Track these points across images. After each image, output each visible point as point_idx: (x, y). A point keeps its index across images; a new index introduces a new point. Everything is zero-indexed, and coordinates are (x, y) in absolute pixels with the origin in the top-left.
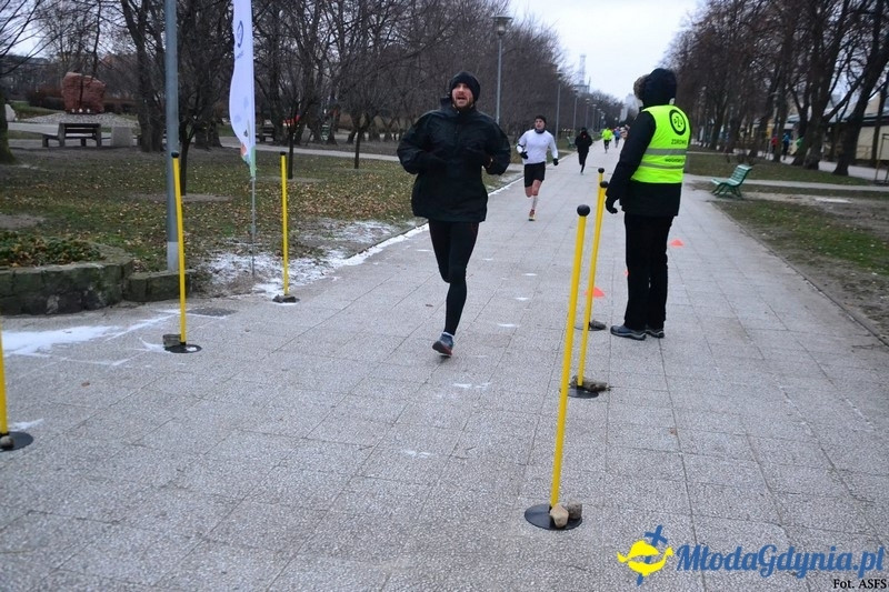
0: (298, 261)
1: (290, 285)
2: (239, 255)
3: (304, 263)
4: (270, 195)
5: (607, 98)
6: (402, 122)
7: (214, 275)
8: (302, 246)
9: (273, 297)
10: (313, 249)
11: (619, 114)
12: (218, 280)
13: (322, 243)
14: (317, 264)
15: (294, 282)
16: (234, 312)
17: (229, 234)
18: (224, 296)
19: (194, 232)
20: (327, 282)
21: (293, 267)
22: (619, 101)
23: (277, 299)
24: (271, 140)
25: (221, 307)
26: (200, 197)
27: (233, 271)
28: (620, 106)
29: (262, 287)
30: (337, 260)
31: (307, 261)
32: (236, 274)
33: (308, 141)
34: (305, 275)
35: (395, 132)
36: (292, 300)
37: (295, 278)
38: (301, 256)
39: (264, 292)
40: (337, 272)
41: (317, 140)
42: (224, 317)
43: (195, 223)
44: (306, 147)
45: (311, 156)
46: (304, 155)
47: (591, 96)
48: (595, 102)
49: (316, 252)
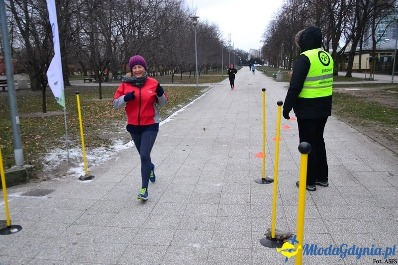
0: (97, 150)
1: (89, 166)
2: (63, 149)
3: (100, 150)
4: (89, 109)
5: (242, 51)
6: (154, 68)
7: (45, 165)
8: (100, 139)
9: (79, 176)
10: (107, 140)
11: (247, 58)
12: (48, 168)
13: (111, 136)
14: (107, 150)
15: (93, 164)
16: (52, 191)
17: (61, 135)
18: (49, 179)
19: (43, 136)
20: (112, 161)
21: (93, 154)
22: (247, 52)
23: (81, 179)
24: (95, 80)
25: (46, 188)
26: (53, 113)
27: (57, 161)
28: (247, 55)
29: (73, 169)
30: (119, 146)
31: (101, 149)
32: (58, 163)
33: (112, 80)
34: (100, 158)
35: (151, 72)
36: (90, 178)
37: (94, 161)
38: (99, 146)
39: (74, 173)
40: (119, 154)
41: (116, 79)
42: (46, 196)
43: (45, 130)
44: (111, 83)
45: (112, 87)
46: (109, 87)
47: (235, 51)
48: (236, 53)
49: (108, 143)
